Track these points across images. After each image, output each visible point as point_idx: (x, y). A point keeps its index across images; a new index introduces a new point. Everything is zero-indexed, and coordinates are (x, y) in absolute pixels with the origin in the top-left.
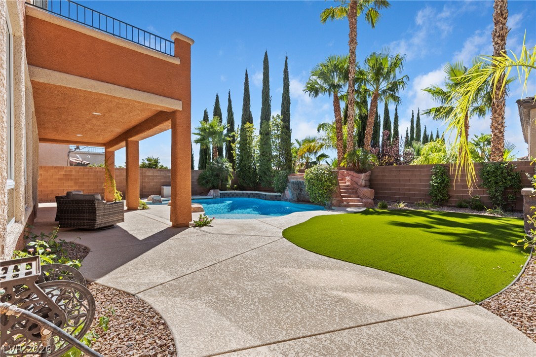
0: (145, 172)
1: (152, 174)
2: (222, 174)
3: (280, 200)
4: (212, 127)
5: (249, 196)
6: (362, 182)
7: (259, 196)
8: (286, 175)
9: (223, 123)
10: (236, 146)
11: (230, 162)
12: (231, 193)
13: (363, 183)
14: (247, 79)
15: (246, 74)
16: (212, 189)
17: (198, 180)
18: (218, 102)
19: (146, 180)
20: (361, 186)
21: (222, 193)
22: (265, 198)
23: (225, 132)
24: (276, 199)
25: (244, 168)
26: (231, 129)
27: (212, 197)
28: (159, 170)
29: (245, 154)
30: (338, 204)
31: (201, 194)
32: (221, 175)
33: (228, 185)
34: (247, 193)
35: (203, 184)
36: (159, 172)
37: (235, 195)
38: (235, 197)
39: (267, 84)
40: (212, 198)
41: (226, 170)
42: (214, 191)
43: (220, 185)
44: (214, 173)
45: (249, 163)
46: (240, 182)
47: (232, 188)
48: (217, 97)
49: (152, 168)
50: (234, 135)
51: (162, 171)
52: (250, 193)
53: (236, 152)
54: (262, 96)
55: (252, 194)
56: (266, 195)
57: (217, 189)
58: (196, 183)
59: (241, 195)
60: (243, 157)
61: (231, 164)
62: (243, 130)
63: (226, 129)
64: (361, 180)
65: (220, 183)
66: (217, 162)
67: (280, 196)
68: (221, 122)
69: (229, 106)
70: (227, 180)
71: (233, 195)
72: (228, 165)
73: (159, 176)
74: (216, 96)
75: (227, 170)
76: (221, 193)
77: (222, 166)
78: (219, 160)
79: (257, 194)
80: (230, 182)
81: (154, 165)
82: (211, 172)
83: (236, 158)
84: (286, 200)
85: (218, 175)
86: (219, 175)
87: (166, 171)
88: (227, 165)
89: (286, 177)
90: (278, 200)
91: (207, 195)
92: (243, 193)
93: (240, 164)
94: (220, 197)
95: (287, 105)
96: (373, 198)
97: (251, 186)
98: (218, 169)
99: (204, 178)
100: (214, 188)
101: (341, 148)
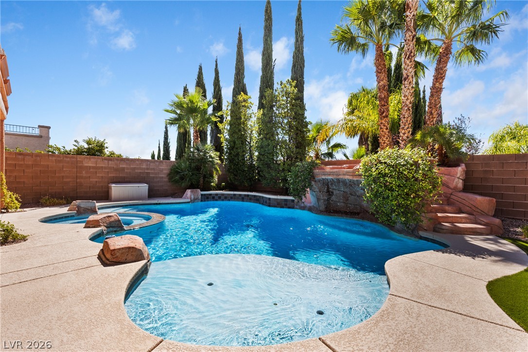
0: (82, 162)
1: (95, 165)
2: (204, 166)
3: (293, 208)
4: (192, 102)
5: (243, 198)
6: (457, 183)
7: (257, 200)
8: (311, 169)
9: (208, 99)
10: (225, 127)
11: (216, 150)
12: (217, 194)
13: (460, 184)
14: (240, 40)
15: (240, 34)
16: (189, 189)
17: (169, 175)
18: (202, 74)
19: (84, 174)
20: (455, 189)
21: (205, 195)
22: (269, 203)
23: (210, 110)
24: (286, 205)
25: (236, 158)
26: (218, 107)
27: (189, 200)
28: (105, 159)
29: (238, 138)
30: (431, 226)
31: (173, 195)
32: (202, 168)
33: (213, 182)
34: (240, 195)
35: (176, 182)
36: (106, 161)
37: (222, 197)
38: (223, 200)
39: (269, 42)
40: (189, 202)
41: (210, 161)
42: (191, 192)
43: (201, 182)
44: (193, 165)
45: (243, 151)
46: (230, 179)
47: (218, 187)
48: (201, 69)
49: (94, 155)
50: (222, 115)
51: (111, 160)
52: (245, 195)
53: (225, 136)
54: (262, 59)
55: (248, 195)
56: (270, 199)
57: (198, 188)
58: (166, 180)
59: (231, 198)
60: (234, 143)
61: (218, 154)
62: (235, 104)
63: (212, 106)
64: (456, 180)
65: (201, 180)
66: (198, 150)
67: (293, 201)
68: (205, 96)
69: (215, 78)
70: (212, 176)
71: (220, 198)
72: (213, 154)
73: (105, 168)
74: (198, 67)
75: (212, 162)
76: (202, 195)
77: (205, 155)
78: (201, 147)
79: (255, 196)
80: (216, 178)
81: (97, 151)
82: (188, 163)
83: (225, 145)
84: (303, 208)
85: (198, 169)
86: (201, 169)
87: (117, 160)
88: (211, 154)
89: (310, 172)
90: (289, 208)
91: (181, 197)
92: (235, 195)
93: (230, 154)
94: (202, 201)
95: (301, 67)
96: (493, 213)
97: (246, 185)
98: (199, 160)
99: (178, 173)
100: (192, 187)
101: (387, 129)
